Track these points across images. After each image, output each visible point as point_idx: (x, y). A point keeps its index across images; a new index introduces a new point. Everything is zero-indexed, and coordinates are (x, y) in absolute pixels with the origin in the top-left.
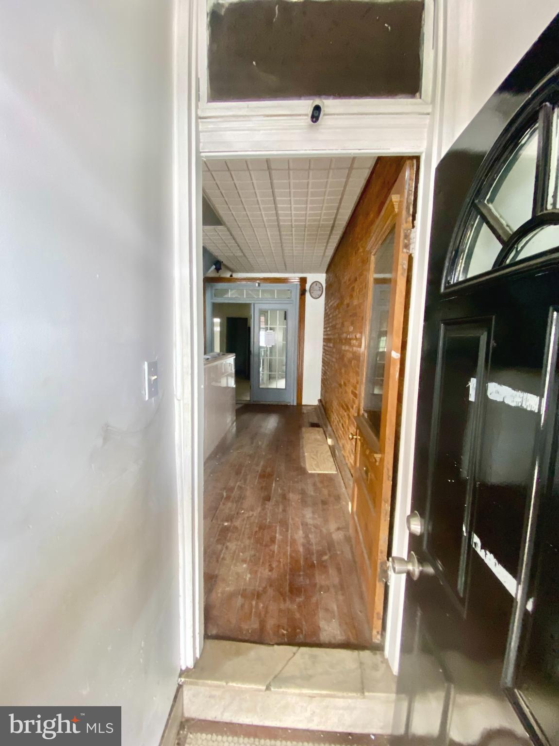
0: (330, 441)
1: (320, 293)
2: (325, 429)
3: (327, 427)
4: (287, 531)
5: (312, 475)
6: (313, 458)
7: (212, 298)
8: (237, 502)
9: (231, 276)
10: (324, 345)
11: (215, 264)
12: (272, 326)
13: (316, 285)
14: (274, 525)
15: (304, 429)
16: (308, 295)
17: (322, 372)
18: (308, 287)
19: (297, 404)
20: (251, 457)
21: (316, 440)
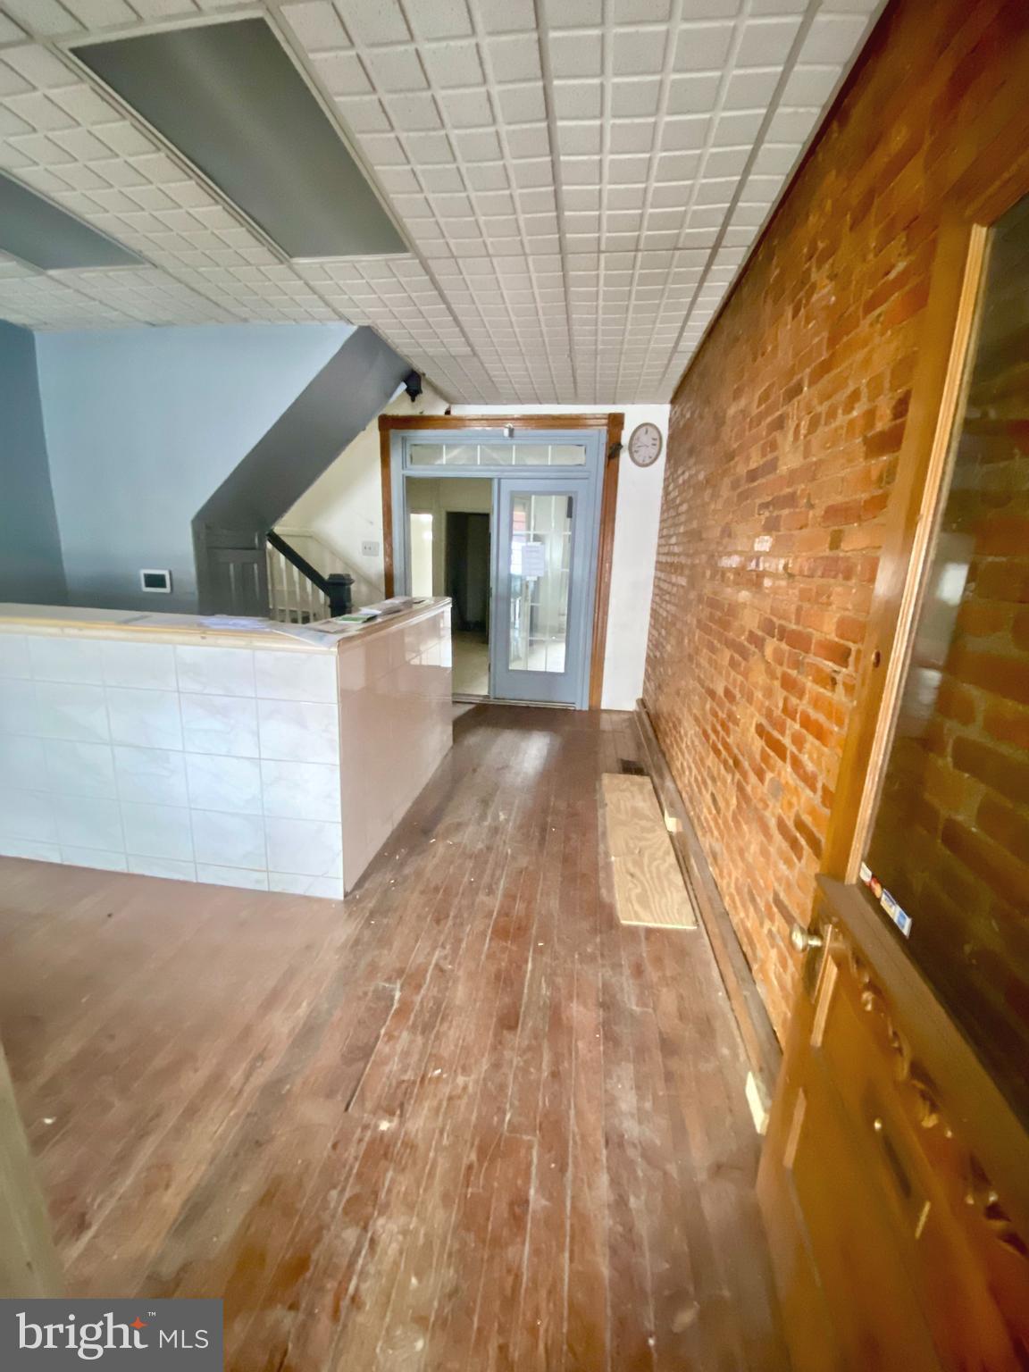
0: (672, 824)
1: (654, 451)
2: (656, 779)
3: (661, 776)
4: (562, 1169)
5: (632, 932)
6: (632, 875)
7: (404, 466)
8: (426, 1028)
9: (448, 412)
10: (657, 578)
11: (406, 382)
12: (537, 532)
13: (647, 432)
14: (526, 1138)
15: (606, 779)
16: (624, 456)
17: (650, 640)
18: (625, 438)
19: (590, 707)
20: (479, 859)
21: (636, 813)
